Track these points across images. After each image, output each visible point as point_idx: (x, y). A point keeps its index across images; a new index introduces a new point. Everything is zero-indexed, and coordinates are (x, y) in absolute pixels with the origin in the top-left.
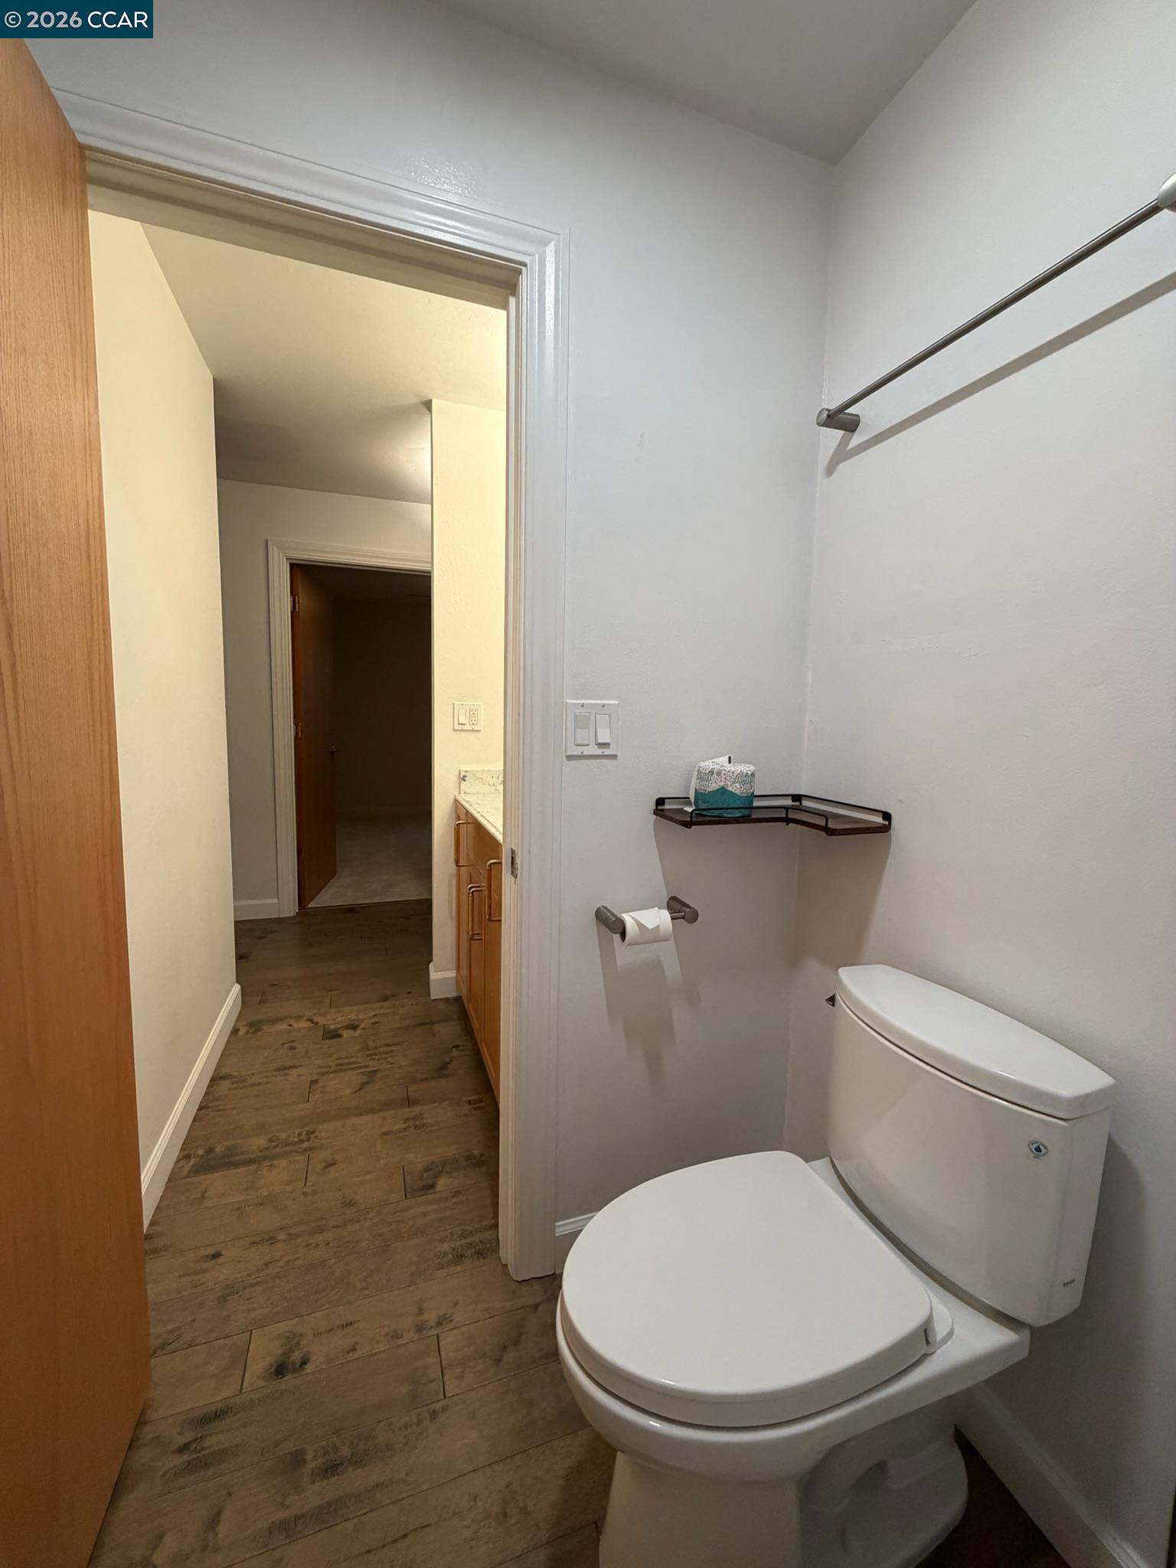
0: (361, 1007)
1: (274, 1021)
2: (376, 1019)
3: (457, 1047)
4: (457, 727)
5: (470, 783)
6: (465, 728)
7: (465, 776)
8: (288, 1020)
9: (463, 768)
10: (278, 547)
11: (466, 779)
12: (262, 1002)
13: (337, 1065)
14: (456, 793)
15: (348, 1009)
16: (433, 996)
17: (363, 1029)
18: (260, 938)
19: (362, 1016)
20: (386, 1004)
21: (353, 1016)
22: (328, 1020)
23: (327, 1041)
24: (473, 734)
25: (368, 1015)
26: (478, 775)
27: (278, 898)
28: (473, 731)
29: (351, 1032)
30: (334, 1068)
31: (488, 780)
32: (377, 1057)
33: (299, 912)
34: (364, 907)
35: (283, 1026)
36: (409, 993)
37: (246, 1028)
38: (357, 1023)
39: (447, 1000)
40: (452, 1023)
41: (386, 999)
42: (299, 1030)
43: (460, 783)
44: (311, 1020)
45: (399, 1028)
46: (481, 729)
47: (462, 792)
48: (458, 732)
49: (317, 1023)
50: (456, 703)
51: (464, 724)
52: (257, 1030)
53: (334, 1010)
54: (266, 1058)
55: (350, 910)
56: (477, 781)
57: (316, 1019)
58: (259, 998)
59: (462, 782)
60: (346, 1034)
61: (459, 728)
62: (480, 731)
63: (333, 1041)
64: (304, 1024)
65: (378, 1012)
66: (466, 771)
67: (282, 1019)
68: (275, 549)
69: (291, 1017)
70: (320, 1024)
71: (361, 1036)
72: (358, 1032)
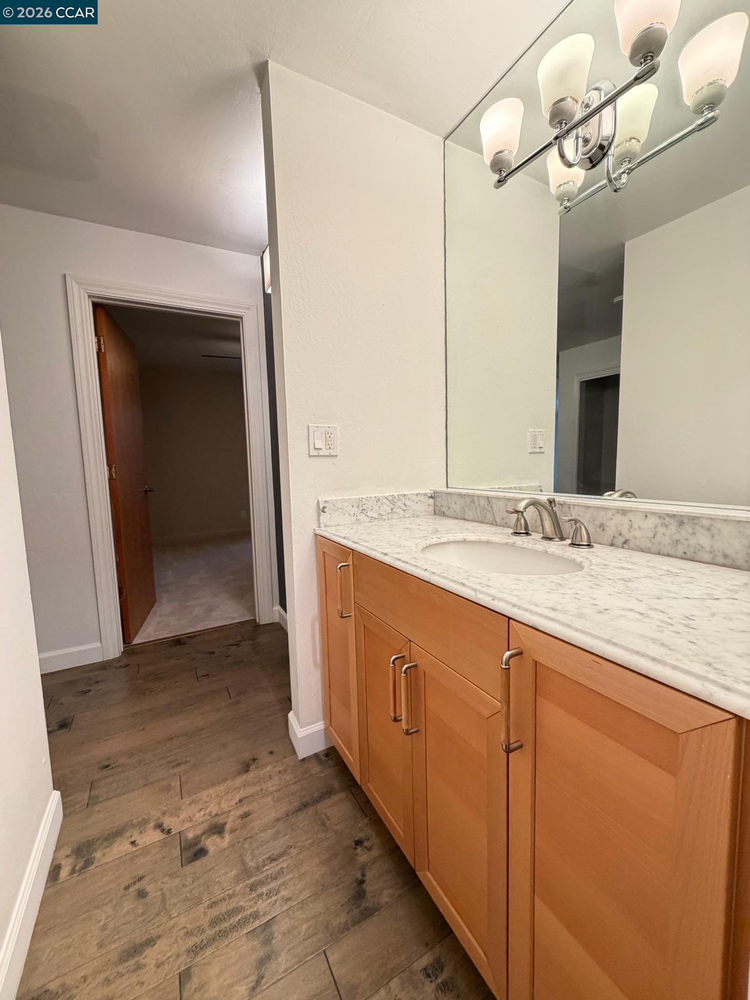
0: (221, 788)
1: (112, 836)
2: (244, 809)
3: (359, 843)
4: (313, 453)
5: (330, 514)
6: (321, 453)
7: (324, 508)
8: (128, 834)
9: (322, 499)
10: (77, 283)
11: (325, 510)
12: (93, 801)
13: (214, 922)
14: (315, 526)
15: (204, 795)
16: (301, 755)
17: (232, 831)
18: (84, 693)
19: (225, 806)
20: (250, 776)
21: (213, 809)
22: (183, 822)
23: (189, 867)
24: (330, 460)
25: (233, 803)
26: (339, 505)
27: (101, 641)
28: (330, 456)
29: (216, 838)
30: (210, 932)
31: (348, 509)
32: (264, 890)
33: (124, 651)
34: (192, 636)
35: (121, 847)
36: (271, 753)
37: (70, 860)
38: (221, 820)
39: (316, 755)
40: (335, 798)
41: (246, 768)
42: (146, 850)
43: (319, 516)
44: (159, 826)
45: (278, 820)
46: (338, 454)
47: (322, 526)
48: (314, 459)
49: (169, 832)
50: (310, 425)
51: (321, 449)
52: (88, 863)
53: (187, 800)
54: (103, 929)
55: (178, 641)
56: (337, 512)
57: (168, 822)
58: (87, 795)
59: (322, 513)
60: (212, 844)
61: (315, 455)
62: (337, 456)
63: (198, 863)
64: (153, 836)
65: (243, 793)
66: (326, 502)
67: (119, 833)
68: (75, 286)
69: (133, 826)
70: (174, 832)
71: (232, 845)
72: (227, 837)
